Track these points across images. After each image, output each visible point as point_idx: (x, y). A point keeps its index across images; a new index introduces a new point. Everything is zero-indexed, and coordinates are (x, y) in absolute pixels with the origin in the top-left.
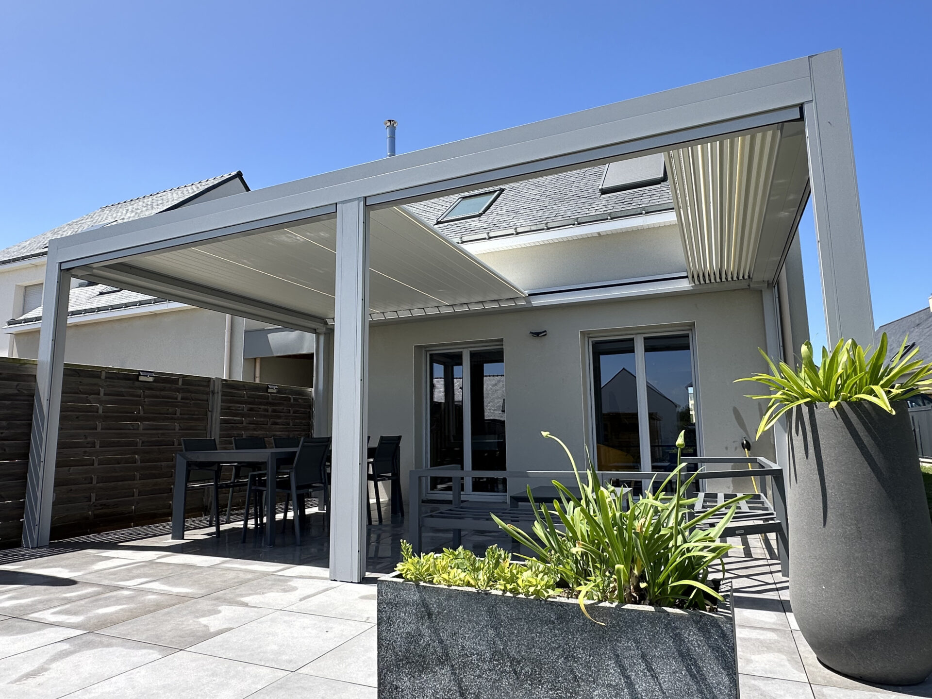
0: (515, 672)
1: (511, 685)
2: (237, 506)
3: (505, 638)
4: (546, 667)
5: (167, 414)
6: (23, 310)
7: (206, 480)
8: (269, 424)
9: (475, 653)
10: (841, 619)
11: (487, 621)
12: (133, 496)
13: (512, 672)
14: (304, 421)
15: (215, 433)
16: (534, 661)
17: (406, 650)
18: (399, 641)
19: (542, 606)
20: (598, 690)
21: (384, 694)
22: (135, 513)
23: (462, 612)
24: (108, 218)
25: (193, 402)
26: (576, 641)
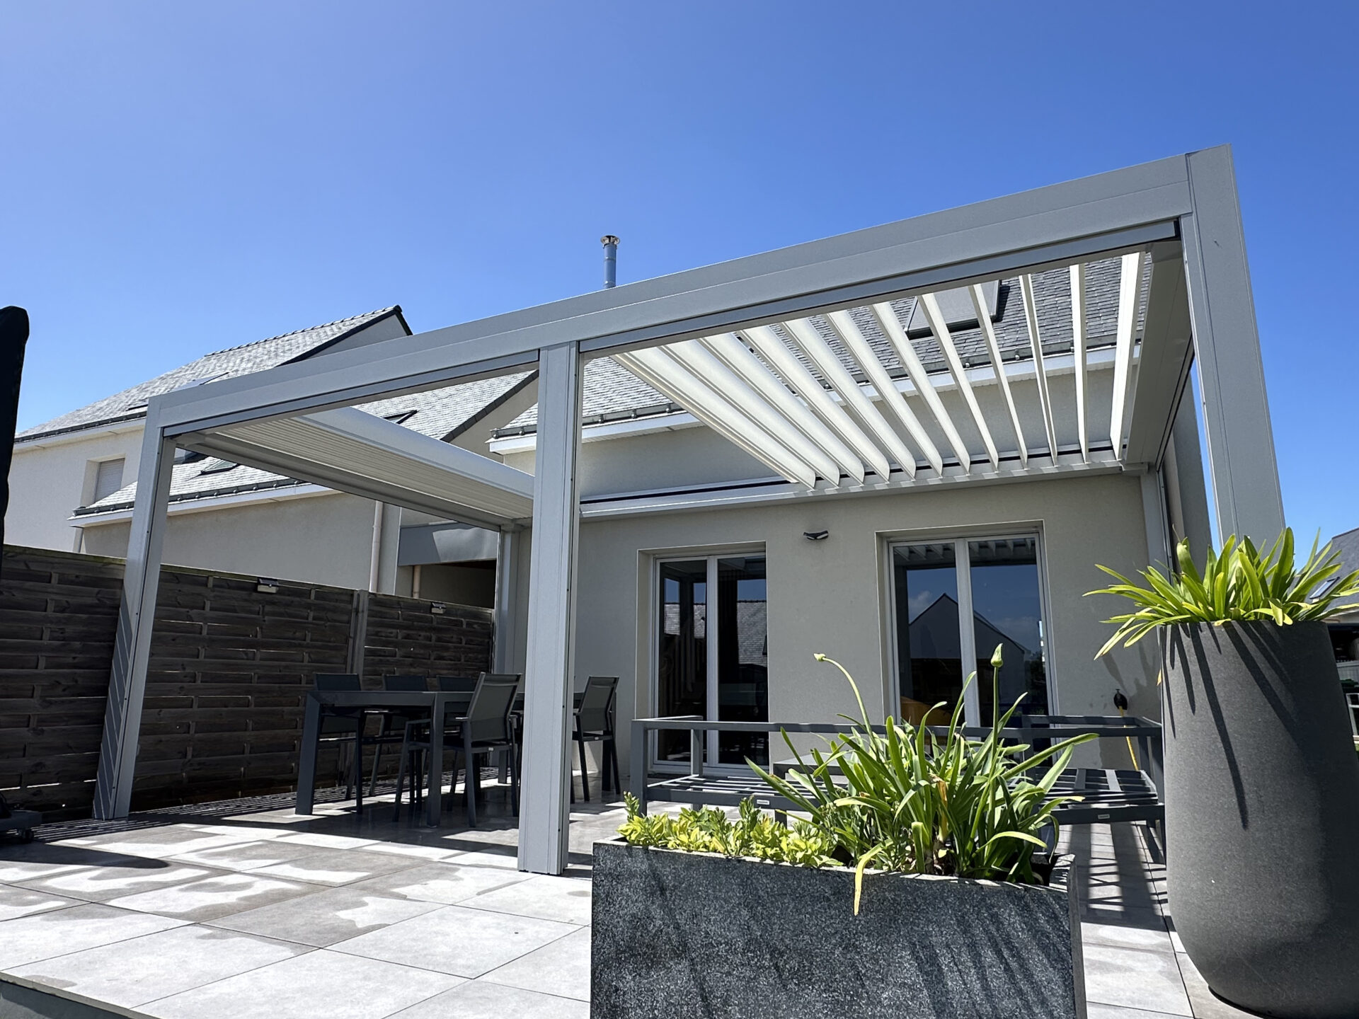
0: (777, 967)
1: (771, 985)
2: (387, 774)
3: (763, 921)
4: (818, 960)
5: (294, 639)
6: (96, 494)
7: (343, 732)
8: (432, 658)
9: (723, 941)
10: (1238, 926)
11: (739, 898)
12: (243, 753)
13: (773, 968)
14: (480, 656)
15: (359, 668)
16: (802, 952)
17: (630, 939)
18: (621, 926)
19: (813, 876)
20: (888, 992)
21: (599, 998)
22: (244, 776)
23: (706, 886)
24: (216, 370)
25: (329, 623)
26: (858, 925)
